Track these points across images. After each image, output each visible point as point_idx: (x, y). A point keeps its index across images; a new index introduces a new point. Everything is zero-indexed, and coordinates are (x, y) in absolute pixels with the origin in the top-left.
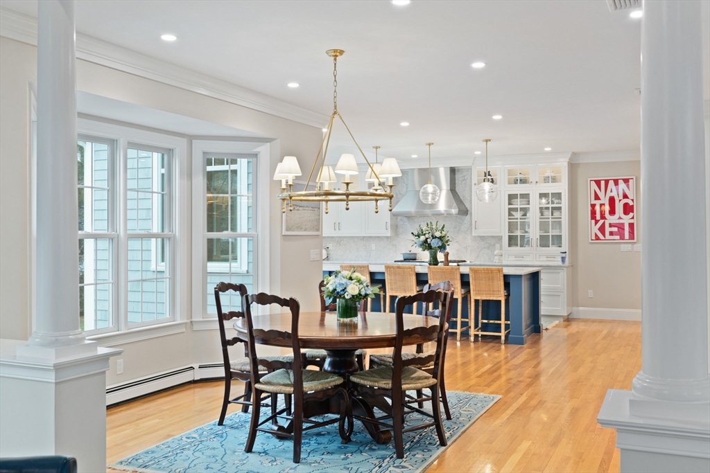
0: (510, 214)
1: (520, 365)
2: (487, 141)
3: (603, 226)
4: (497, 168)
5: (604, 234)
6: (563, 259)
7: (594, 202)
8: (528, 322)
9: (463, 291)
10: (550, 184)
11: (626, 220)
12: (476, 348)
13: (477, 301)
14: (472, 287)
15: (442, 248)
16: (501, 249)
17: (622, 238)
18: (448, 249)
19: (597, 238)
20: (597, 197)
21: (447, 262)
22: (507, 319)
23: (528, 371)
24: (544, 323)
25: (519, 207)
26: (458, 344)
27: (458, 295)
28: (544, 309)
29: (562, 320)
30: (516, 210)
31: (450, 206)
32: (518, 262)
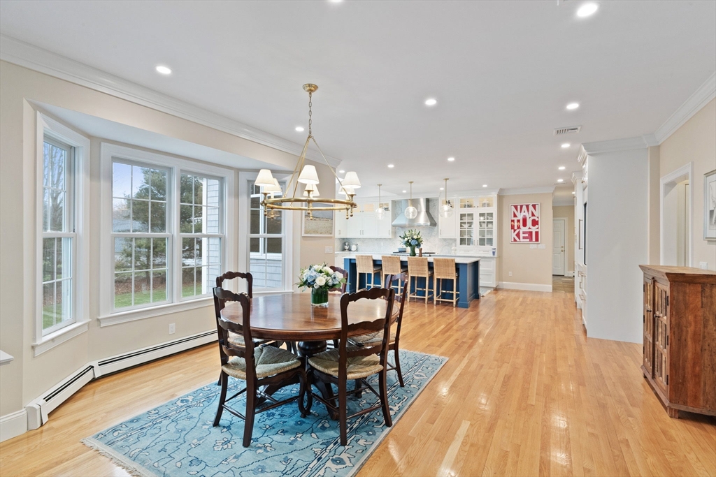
0: (461, 226)
1: (464, 327)
2: (446, 179)
3: (519, 233)
4: (455, 198)
5: (519, 238)
6: (494, 253)
7: (513, 219)
8: (471, 292)
9: (430, 273)
10: (486, 208)
11: (534, 230)
12: (438, 310)
13: (438, 280)
14: (435, 270)
15: (418, 245)
16: (456, 246)
17: (531, 240)
18: (422, 246)
19: (515, 240)
20: (515, 216)
21: (421, 254)
22: (457, 290)
23: (470, 332)
24: (481, 292)
25: (467, 221)
26: (426, 305)
27: (427, 276)
28: (481, 283)
29: (492, 289)
30: (465, 223)
31: (426, 221)
32: (465, 255)
